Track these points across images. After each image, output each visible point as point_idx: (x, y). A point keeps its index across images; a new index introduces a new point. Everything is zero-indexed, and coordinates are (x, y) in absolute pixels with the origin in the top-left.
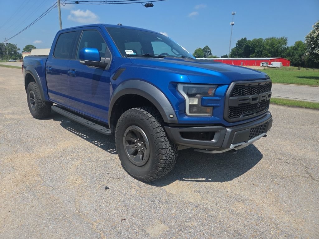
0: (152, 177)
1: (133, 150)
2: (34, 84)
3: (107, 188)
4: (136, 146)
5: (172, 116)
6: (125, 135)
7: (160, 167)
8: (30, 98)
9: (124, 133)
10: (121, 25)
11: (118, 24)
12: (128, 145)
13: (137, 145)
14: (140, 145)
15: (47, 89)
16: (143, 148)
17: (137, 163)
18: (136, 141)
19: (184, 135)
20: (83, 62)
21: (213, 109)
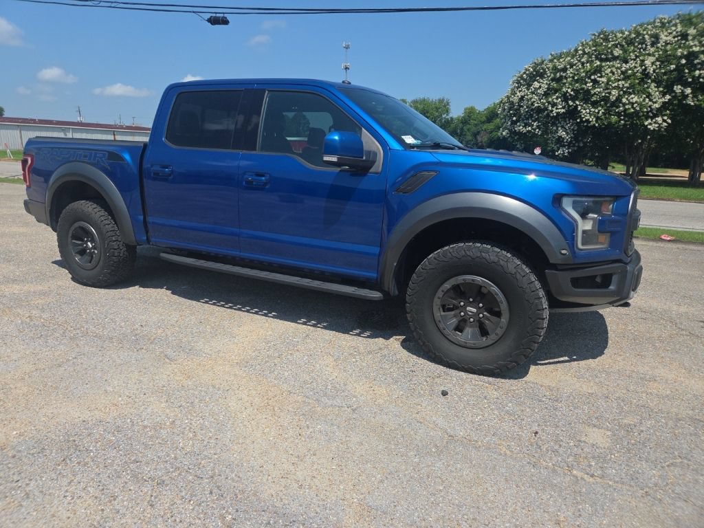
0: (516, 362)
1: (454, 321)
2: (93, 207)
3: (444, 393)
4: (462, 314)
5: (564, 252)
6: (440, 294)
7: (535, 342)
8: (70, 239)
9: (436, 292)
10: (350, 83)
11: (343, 82)
12: (443, 313)
13: (466, 310)
14: (474, 310)
15: (141, 218)
16: (481, 315)
17: (471, 342)
18: (462, 304)
19: (576, 283)
20: (334, 159)
21: (611, 236)
